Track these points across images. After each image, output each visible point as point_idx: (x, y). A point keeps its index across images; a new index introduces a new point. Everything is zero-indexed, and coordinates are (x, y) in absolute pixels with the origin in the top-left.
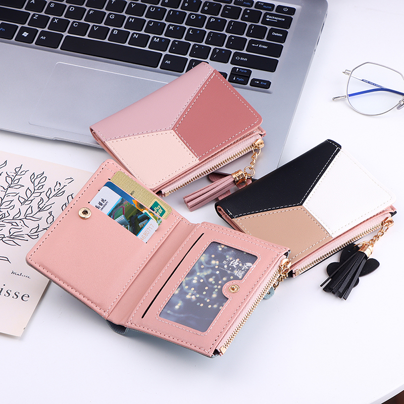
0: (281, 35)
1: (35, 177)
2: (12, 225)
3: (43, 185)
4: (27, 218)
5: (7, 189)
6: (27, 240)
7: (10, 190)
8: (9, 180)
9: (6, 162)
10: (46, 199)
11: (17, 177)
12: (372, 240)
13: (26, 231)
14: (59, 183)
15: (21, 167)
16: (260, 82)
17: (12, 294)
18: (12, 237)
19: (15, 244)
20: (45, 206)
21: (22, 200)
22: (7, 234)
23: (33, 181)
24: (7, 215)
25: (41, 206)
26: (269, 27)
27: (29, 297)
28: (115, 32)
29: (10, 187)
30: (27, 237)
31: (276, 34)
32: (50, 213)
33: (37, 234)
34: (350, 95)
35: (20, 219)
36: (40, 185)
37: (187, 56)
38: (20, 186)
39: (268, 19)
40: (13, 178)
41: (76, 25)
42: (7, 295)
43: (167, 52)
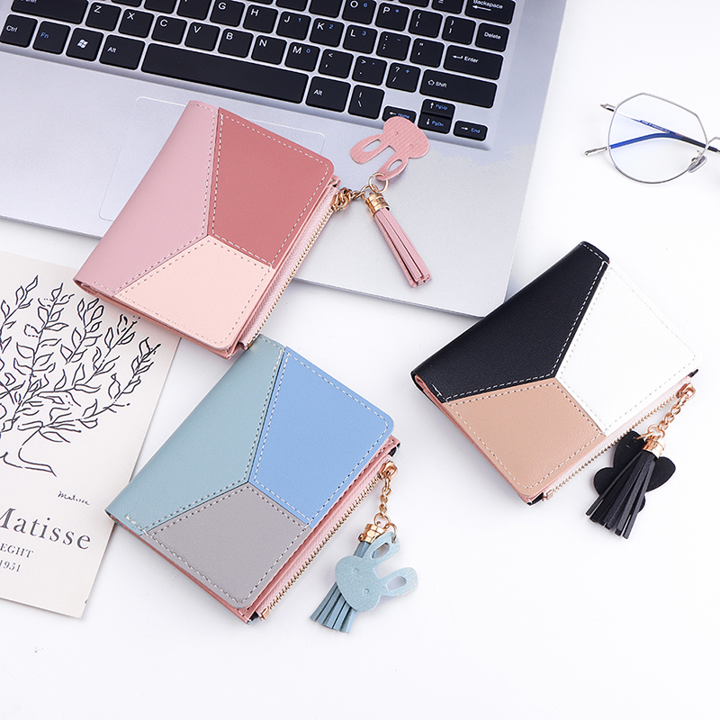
0: (499, 37)
1: (86, 308)
2: (54, 402)
3: (99, 323)
4: (77, 387)
5: (42, 331)
6: (80, 431)
7: (47, 334)
8: (43, 314)
9: (36, 278)
10: (105, 350)
11: (57, 308)
12: (663, 422)
13: (77, 413)
14: (125, 318)
15: (61, 288)
16: (469, 129)
17: (62, 536)
18: (55, 425)
19: (61, 440)
20: (104, 364)
21: (67, 353)
22: (47, 421)
23: (82, 314)
24: (44, 383)
25: (97, 365)
26: (478, 22)
27: (89, 540)
28: (230, 36)
29: (45, 328)
30: (79, 426)
31: (490, 35)
32: (114, 377)
33: (93, 418)
34: (613, 146)
35: (66, 391)
36: (94, 322)
37: (349, 80)
38: (61, 326)
39: (476, 7)
40: (49, 309)
41: (164, 23)
42: (54, 538)
43: (316, 73)
